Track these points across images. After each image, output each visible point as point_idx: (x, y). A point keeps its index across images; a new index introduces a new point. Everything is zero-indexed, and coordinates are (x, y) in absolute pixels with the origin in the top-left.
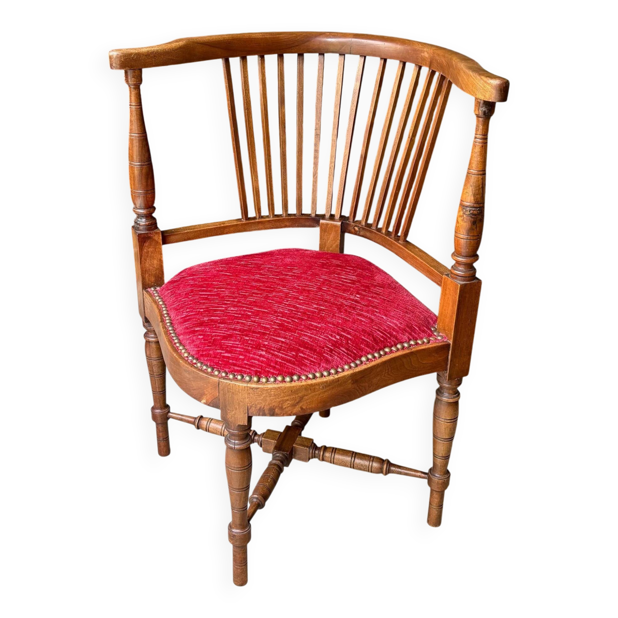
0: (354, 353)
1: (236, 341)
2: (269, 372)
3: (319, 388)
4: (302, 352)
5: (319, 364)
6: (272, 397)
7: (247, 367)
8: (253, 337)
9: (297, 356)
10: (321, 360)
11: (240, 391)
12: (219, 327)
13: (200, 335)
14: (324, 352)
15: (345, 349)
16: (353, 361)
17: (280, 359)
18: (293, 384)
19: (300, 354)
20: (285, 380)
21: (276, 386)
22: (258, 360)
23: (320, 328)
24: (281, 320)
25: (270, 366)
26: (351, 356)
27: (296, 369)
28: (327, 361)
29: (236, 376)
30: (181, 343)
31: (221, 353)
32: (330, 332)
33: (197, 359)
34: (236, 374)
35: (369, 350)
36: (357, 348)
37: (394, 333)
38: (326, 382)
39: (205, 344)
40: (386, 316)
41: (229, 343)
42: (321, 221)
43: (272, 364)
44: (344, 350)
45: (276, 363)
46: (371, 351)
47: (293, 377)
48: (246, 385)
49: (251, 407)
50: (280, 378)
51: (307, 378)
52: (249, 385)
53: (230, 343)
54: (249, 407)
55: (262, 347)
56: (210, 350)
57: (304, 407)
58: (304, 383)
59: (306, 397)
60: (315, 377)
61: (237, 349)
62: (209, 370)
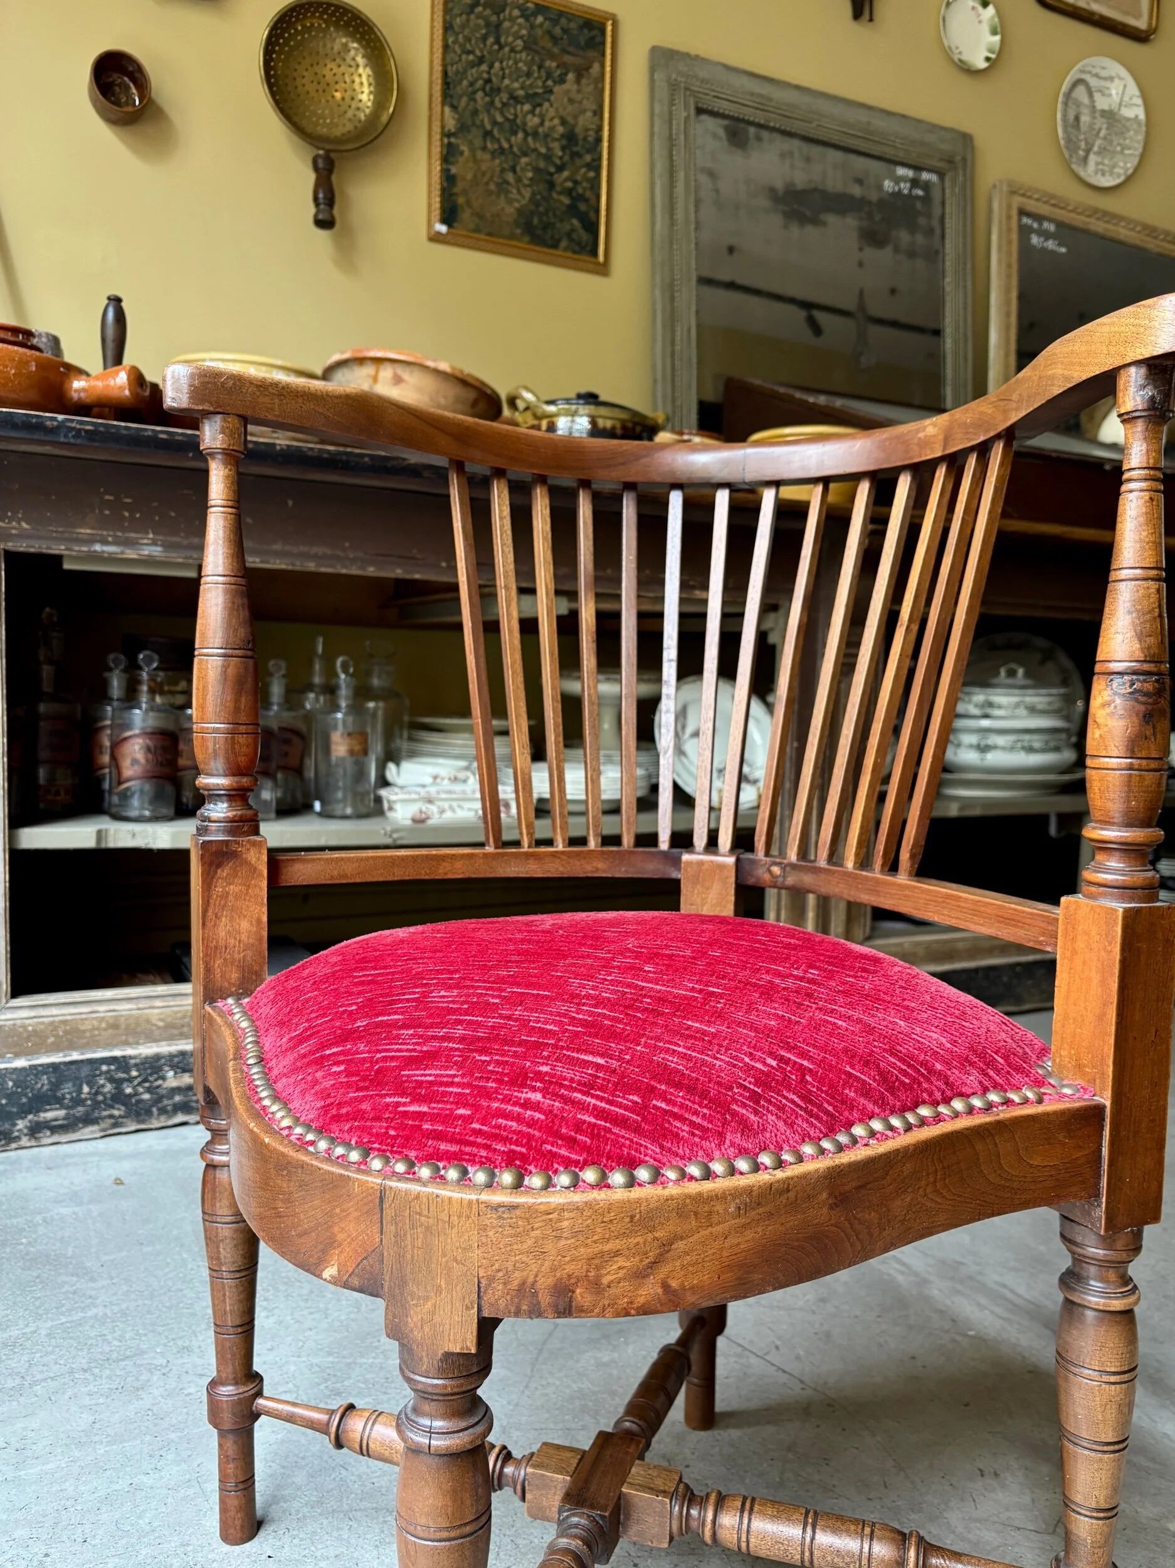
0: (827, 1113)
1: (447, 1068)
2: (554, 1155)
3: (726, 1210)
4: (663, 1097)
5: (721, 1135)
6: (563, 1242)
7: (479, 1140)
8: (502, 1055)
9: (645, 1107)
10: (725, 1123)
11: (455, 1219)
12: (398, 1037)
13: (337, 1063)
14: (736, 1101)
15: (799, 1097)
16: (826, 1135)
17: (592, 1114)
18: (636, 1193)
19: (654, 1102)
20: (610, 1181)
21: (577, 1197)
22: (519, 1119)
23: (714, 1036)
24: (591, 1014)
25: (557, 1135)
26: (818, 1118)
27: (646, 1147)
28: (745, 1127)
29: (442, 1172)
30: (276, 1097)
31: (398, 1104)
32: (745, 1048)
33: (322, 1130)
34: (441, 1165)
35: (871, 1106)
36: (833, 1098)
37: (938, 1066)
38: (749, 1190)
39: (348, 1085)
40: (906, 1019)
41: (426, 1075)
42: (686, 857)
43: (564, 1131)
44: (792, 1096)
45: (578, 1126)
46: (877, 1110)
47: (635, 1173)
48: (474, 1197)
49: (491, 1279)
50: (590, 1175)
51: (684, 1176)
52: (485, 1197)
53: (429, 1074)
54: (484, 1282)
55: (532, 1079)
56: (362, 1100)
57: (674, 1284)
58: (673, 1190)
59: (680, 1245)
60: (708, 1175)
61: (451, 1089)
62: (355, 1156)
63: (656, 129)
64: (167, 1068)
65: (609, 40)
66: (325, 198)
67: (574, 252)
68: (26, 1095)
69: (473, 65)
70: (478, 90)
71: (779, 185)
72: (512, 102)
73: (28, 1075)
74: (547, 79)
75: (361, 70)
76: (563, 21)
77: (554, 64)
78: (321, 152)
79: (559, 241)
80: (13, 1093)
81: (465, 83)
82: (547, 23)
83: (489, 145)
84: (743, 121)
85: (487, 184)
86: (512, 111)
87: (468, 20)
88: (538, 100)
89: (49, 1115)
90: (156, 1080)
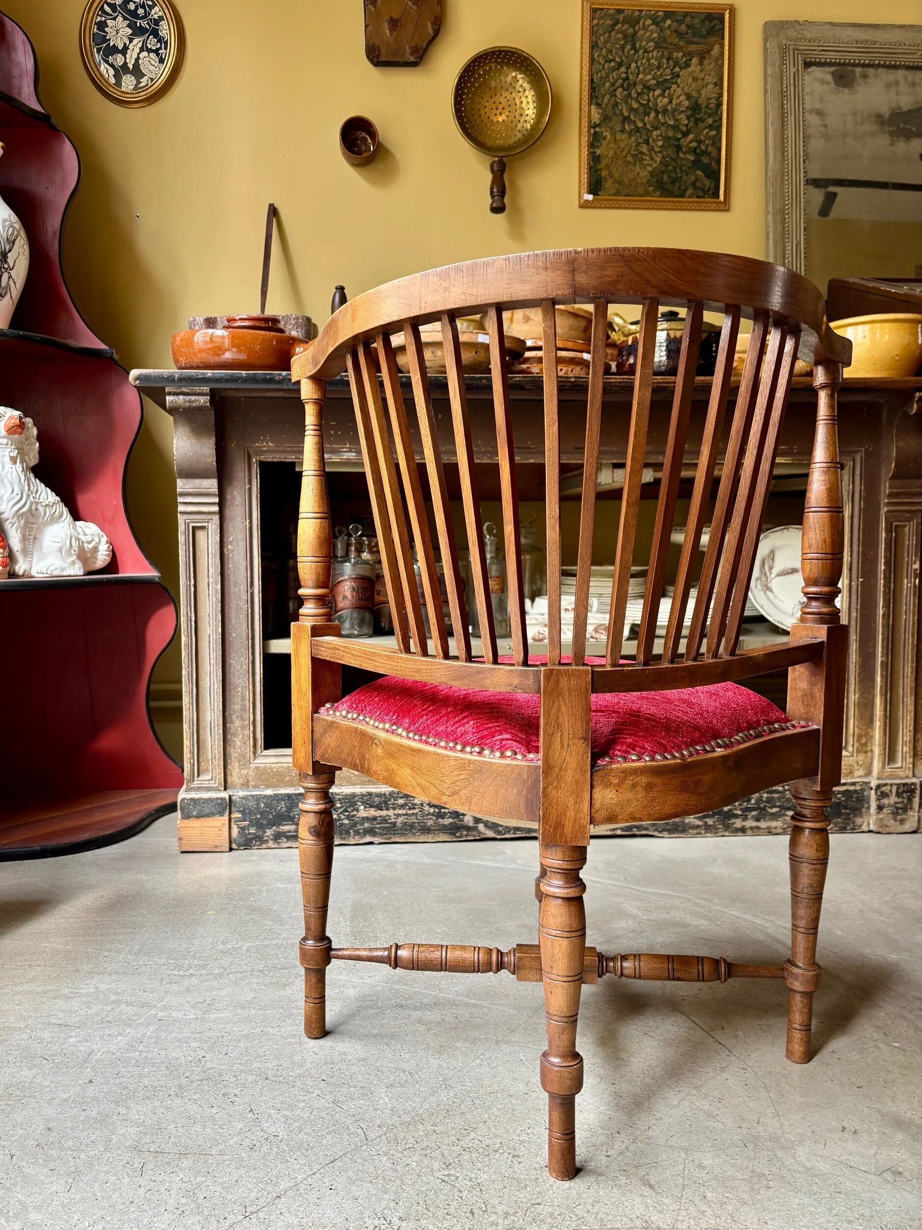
63: (769, 87)
64: (359, 804)
65: (727, 25)
66: (498, 191)
67: (698, 197)
68: (271, 813)
69: (613, 69)
70: (617, 88)
71: (885, 111)
72: (645, 90)
73: (273, 800)
74: (674, 67)
75: (527, 93)
76: (688, 19)
77: (681, 54)
78: (496, 159)
79: (685, 190)
80: (264, 812)
81: (608, 84)
82: (675, 23)
83: (627, 127)
84: (849, 64)
85: (626, 157)
86: (646, 97)
87: (610, 37)
88: (667, 85)
89: (286, 828)
90: (352, 811)
